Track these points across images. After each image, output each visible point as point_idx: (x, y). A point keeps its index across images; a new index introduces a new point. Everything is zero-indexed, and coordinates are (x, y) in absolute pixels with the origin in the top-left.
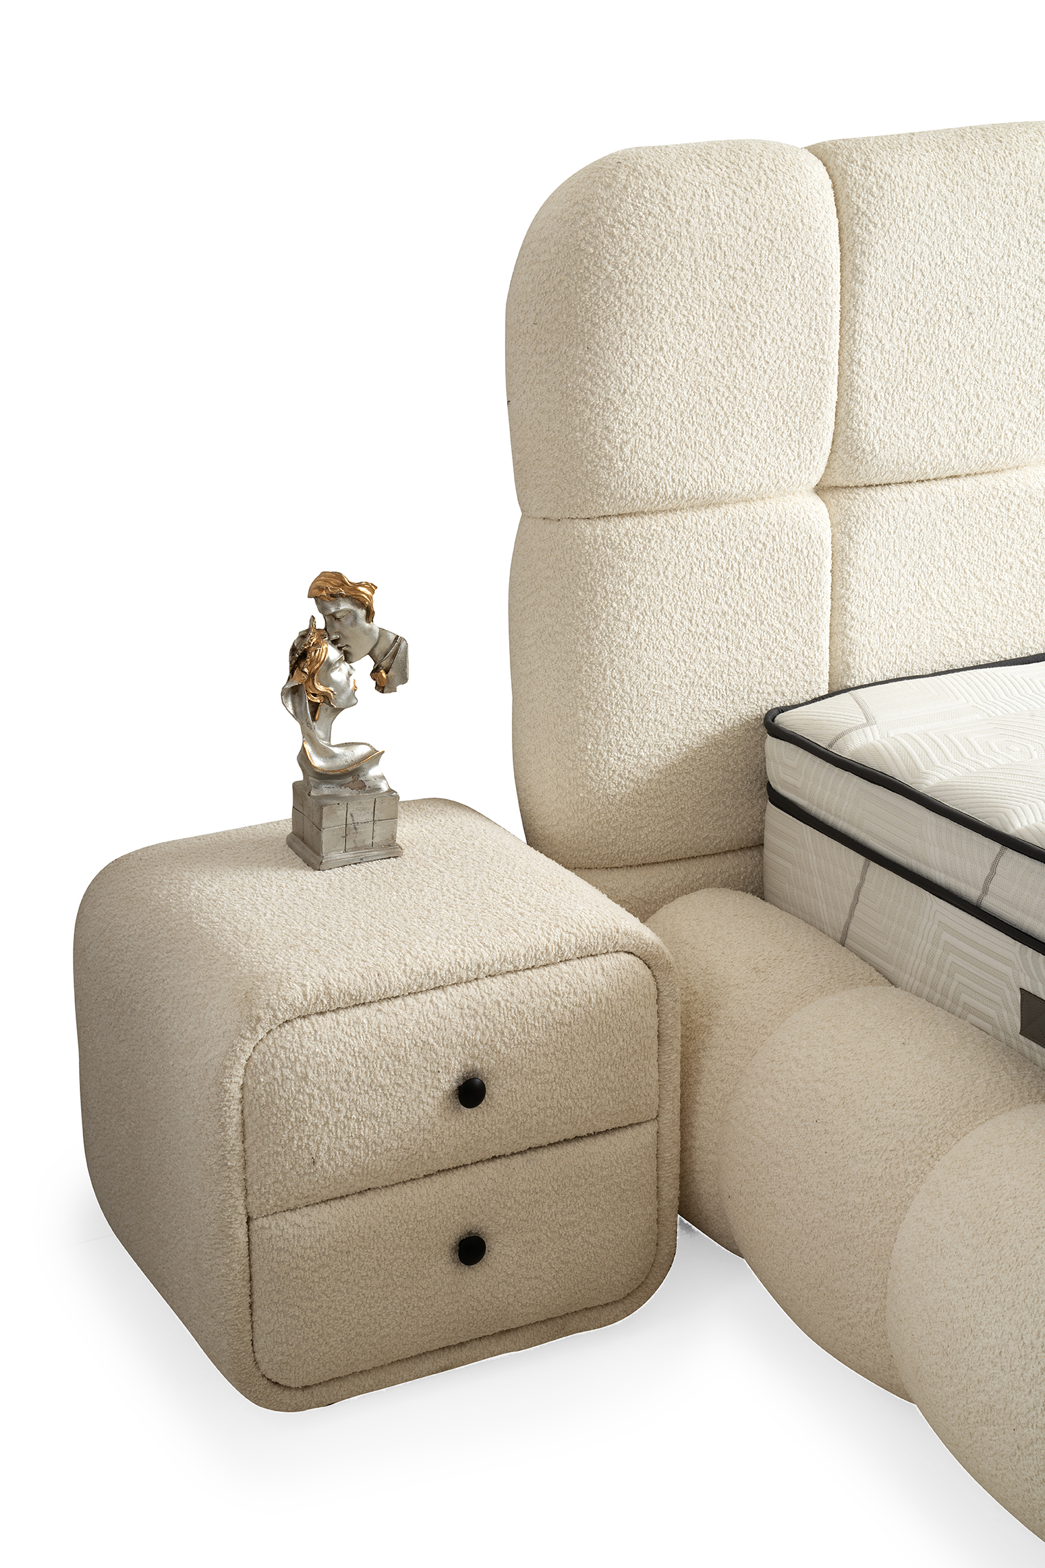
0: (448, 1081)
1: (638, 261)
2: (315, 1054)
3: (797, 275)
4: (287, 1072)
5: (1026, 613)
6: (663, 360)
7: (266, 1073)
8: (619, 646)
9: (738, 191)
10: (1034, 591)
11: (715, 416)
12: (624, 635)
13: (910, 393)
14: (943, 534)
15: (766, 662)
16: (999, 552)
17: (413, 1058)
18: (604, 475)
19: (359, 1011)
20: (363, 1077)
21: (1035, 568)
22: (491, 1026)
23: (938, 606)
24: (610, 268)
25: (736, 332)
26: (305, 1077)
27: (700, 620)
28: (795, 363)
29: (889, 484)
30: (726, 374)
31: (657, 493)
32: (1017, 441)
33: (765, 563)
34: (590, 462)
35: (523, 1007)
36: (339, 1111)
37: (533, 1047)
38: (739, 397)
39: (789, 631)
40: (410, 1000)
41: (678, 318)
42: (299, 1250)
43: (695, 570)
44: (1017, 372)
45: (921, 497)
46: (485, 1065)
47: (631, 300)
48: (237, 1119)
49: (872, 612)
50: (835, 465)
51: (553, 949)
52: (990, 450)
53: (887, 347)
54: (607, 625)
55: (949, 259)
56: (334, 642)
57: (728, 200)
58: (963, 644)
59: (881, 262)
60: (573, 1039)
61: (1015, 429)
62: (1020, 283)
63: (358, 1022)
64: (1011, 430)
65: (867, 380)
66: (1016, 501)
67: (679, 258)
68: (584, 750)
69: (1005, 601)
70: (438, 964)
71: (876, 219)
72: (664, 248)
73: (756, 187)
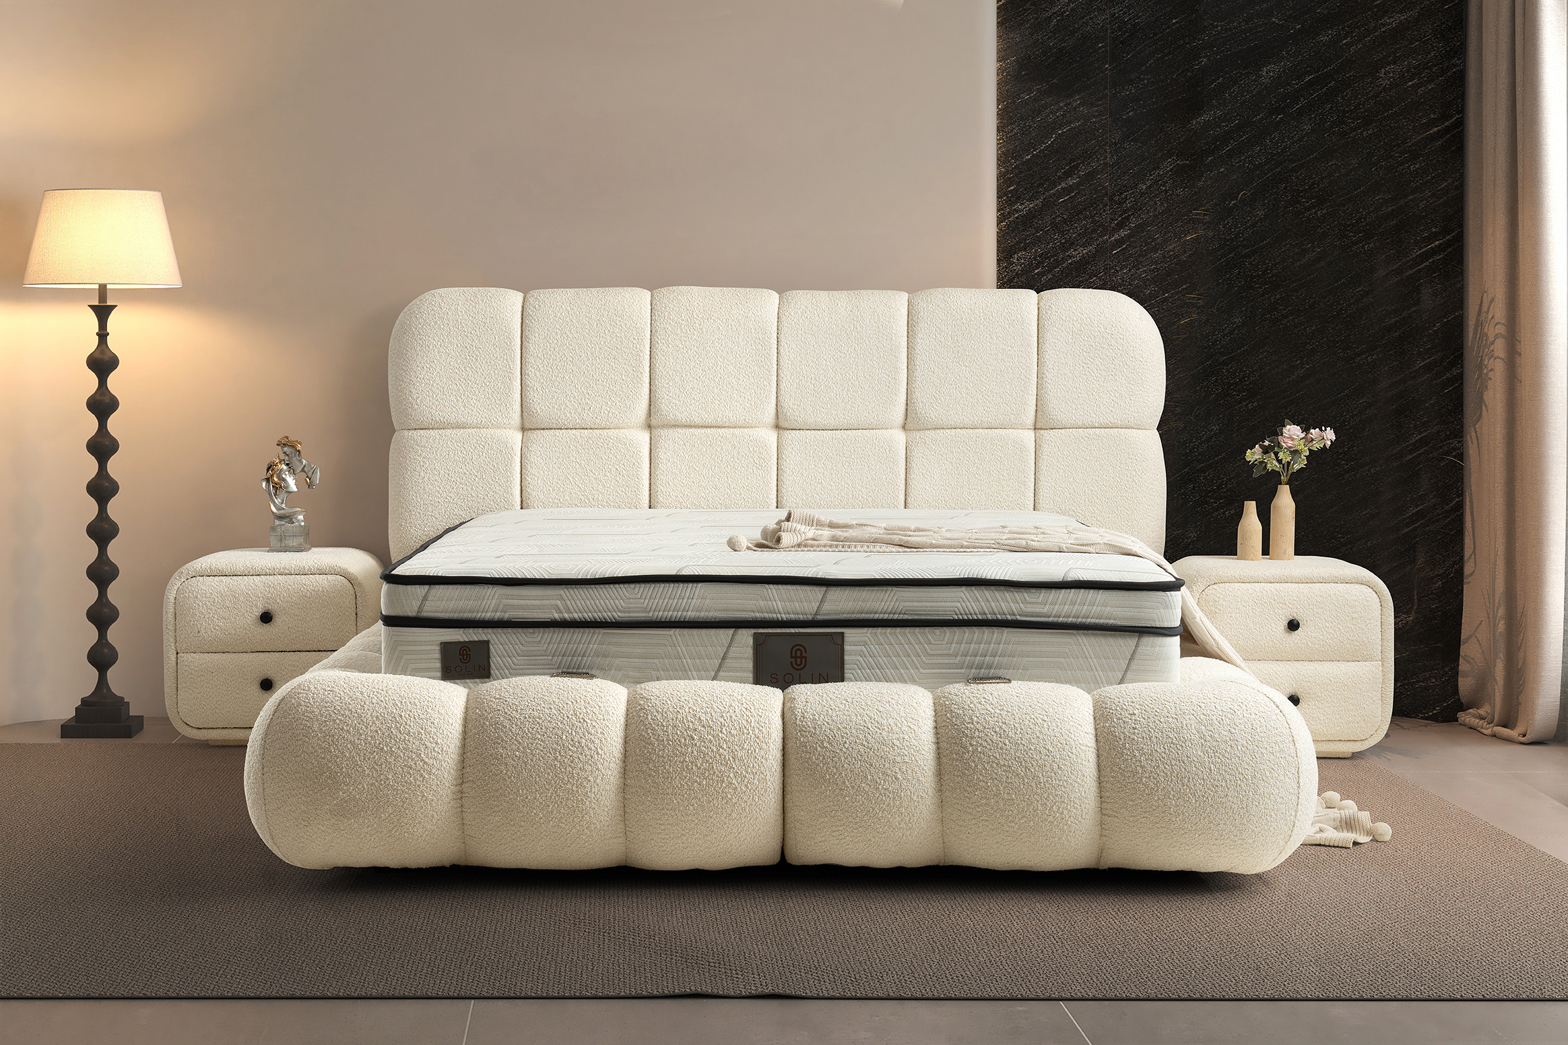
0: (258, 612)
1: (425, 327)
2: (202, 589)
3: (497, 337)
4: (190, 594)
5: (620, 492)
6: (434, 366)
7: (183, 594)
8: (415, 482)
9: (472, 303)
10: (624, 483)
11: (459, 390)
12: (418, 477)
13: (554, 389)
14: (574, 452)
15: (486, 497)
16: (604, 463)
17: (241, 598)
18: (410, 410)
19: (223, 578)
20: (220, 601)
21: (624, 472)
22: (275, 592)
23: (574, 483)
24: (414, 329)
25: (468, 357)
26: (197, 597)
27: (453, 475)
28: (496, 372)
29: (544, 429)
30: (463, 373)
31: (432, 420)
32: (610, 415)
33: (484, 454)
34: (405, 405)
35: (290, 587)
36: (210, 613)
37: (293, 604)
38: (470, 384)
39: (497, 485)
40: (245, 577)
41: (441, 349)
42: (192, 667)
43: (451, 453)
44: (608, 385)
45: (563, 435)
46: (272, 607)
47: (421, 342)
48: (172, 610)
49: (539, 482)
50: (525, 417)
51: (307, 568)
52: (596, 418)
53: (542, 369)
54: (411, 472)
55: (570, 335)
56: (288, 465)
57: (467, 306)
58: (587, 502)
59: (537, 335)
60: (311, 604)
61: (608, 410)
62: (606, 348)
63: (222, 581)
64: (607, 410)
65: (531, 382)
66: (611, 441)
67: (442, 327)
68: (401, 525)
69: (609, 485)
70: (257, 565)
71: (535, 318)
72: (436, 323)
73: (480, 302)
